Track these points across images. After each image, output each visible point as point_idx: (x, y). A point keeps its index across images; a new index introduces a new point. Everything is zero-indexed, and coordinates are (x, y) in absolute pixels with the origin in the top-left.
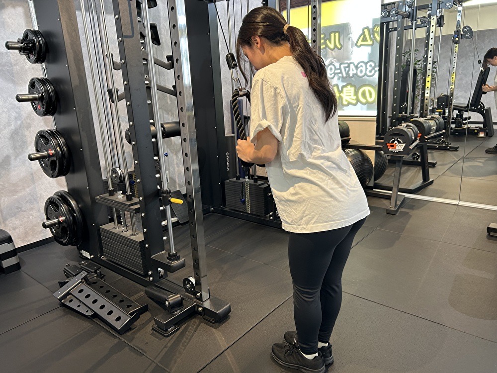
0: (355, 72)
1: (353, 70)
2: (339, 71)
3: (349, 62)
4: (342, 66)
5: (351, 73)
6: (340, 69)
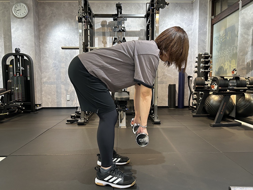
0: (236, 51)
1: (235, 50)
2: (230, 51)
3: (234, 46)
4: (231, 48)
5: (234, 51)
6: (231, 50)
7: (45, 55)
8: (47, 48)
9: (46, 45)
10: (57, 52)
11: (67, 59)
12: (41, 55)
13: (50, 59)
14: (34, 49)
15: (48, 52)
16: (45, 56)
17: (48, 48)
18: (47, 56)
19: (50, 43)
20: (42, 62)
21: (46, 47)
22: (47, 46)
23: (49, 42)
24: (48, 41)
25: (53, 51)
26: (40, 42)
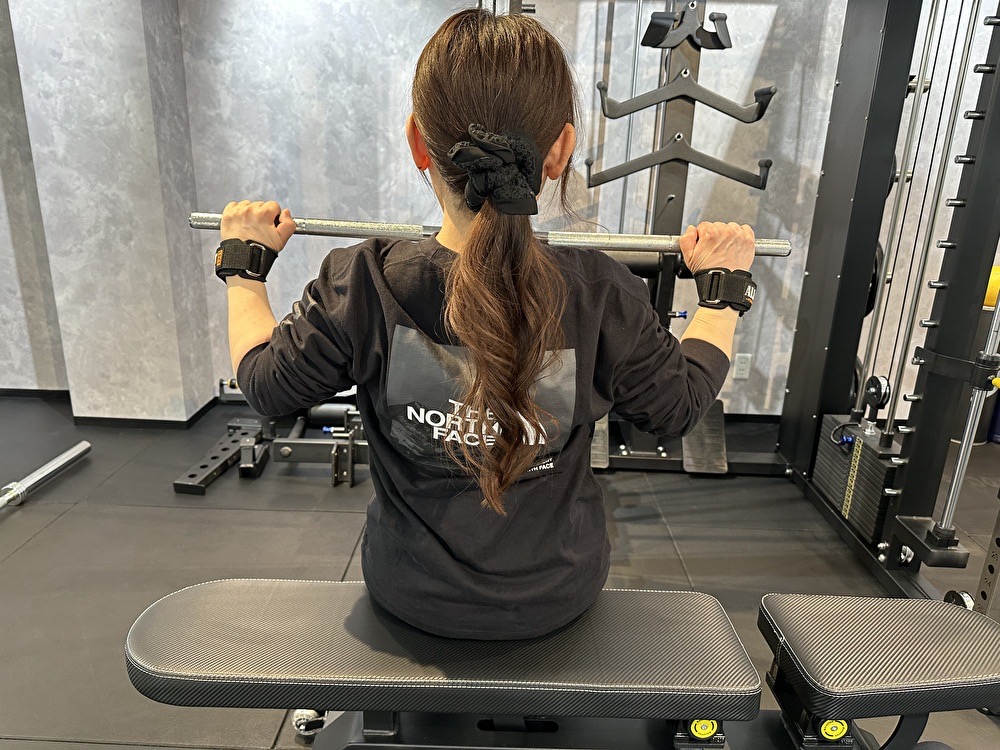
7: (215, 108)
8: (222, 67)
9: (218, 44)
10: (279, 91)
11: (336, 134)
12: (190, 110)
13: (239, 135)
14: (146, 79)
15: (228, 89)
16: (212, 113)
17: (229, 63)
18: (226, 113)
19: (237, 33)
20: (196, 150)
21: (217, 61)
22: (222, 52)
23: (231, 25)
24: (226, 22)
25: (258, 87)
26: (177, 31)
